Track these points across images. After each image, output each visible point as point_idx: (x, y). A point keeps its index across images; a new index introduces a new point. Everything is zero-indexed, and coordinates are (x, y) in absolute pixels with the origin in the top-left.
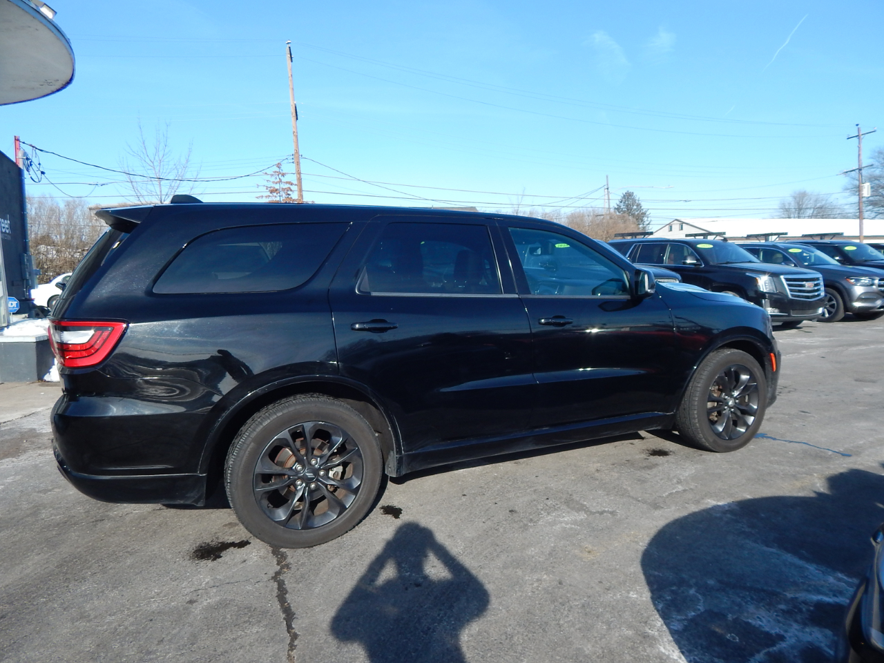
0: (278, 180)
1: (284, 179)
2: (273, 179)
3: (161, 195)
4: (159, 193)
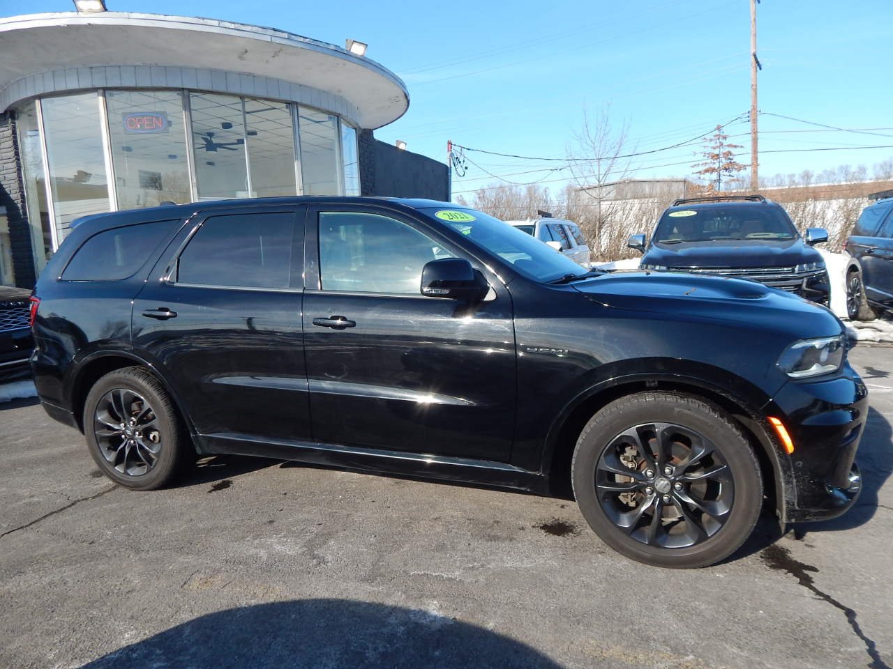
0: (718, 144)
1: (725, 143)
2: (713, 144)
3: (599, 175)
4: (597, 173)
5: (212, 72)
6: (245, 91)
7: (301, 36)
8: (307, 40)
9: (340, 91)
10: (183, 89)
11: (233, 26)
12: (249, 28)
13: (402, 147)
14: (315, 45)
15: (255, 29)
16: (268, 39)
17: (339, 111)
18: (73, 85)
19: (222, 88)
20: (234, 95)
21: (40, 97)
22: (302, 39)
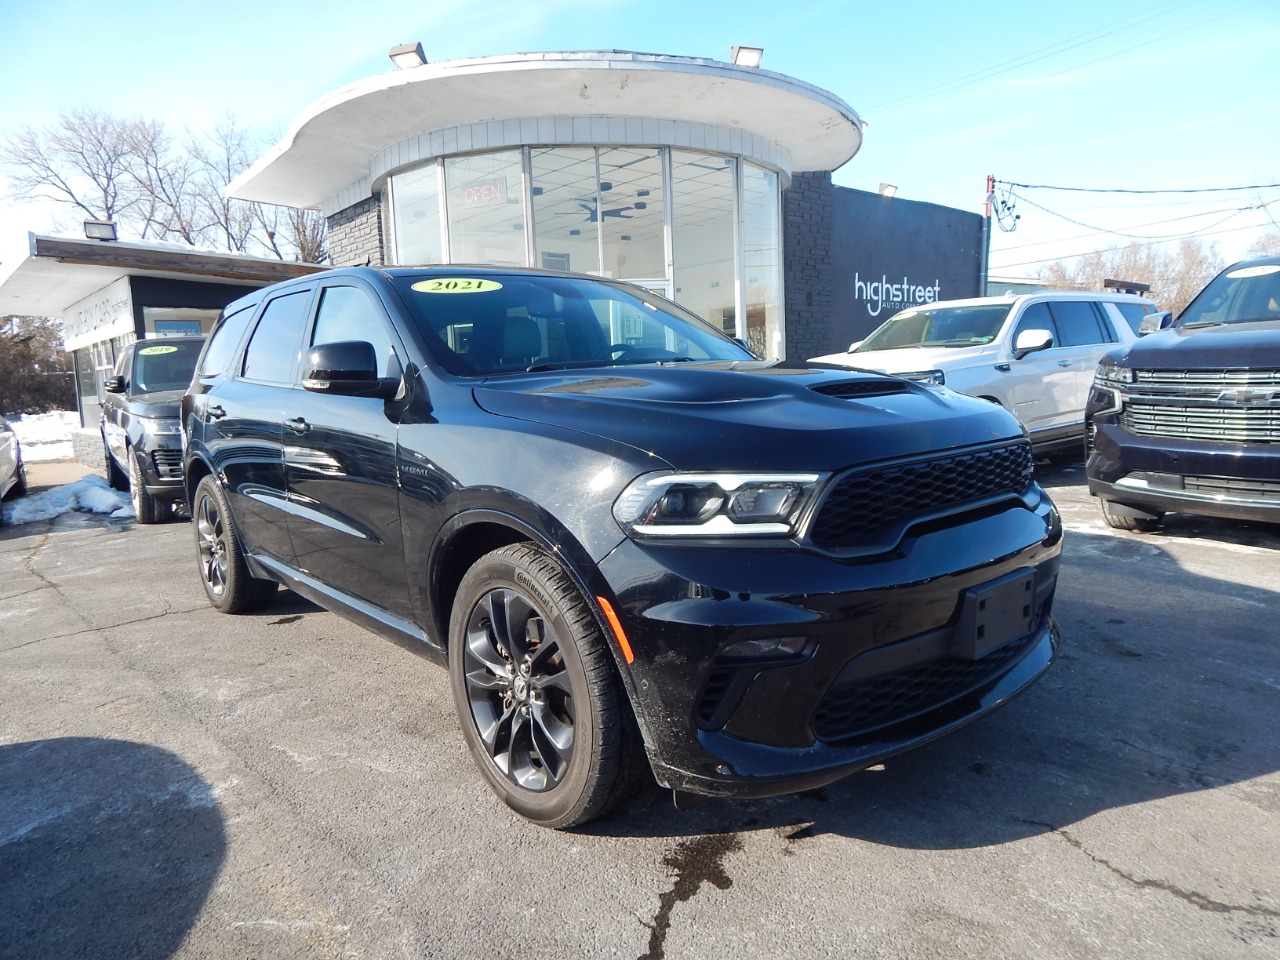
5: (557, 119)
6: (597, 139)
7: (651, 55)
8: (660, 59)
9: (736, 122)
10: (523, 146)
11: (559, 56)
12: (580, 56)
13: (889, 193)
14: (673, 63)
15: (588, 56)
16: (605, 65)
17: (736, 150)
18: (415, 157)
19: (568, 140)
20: (585, 146)
21: (391, 174)
22: (653, 58)
